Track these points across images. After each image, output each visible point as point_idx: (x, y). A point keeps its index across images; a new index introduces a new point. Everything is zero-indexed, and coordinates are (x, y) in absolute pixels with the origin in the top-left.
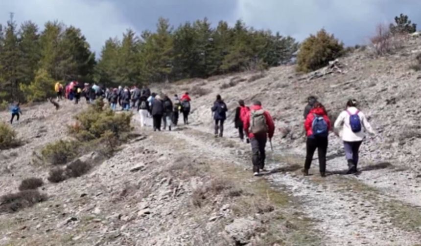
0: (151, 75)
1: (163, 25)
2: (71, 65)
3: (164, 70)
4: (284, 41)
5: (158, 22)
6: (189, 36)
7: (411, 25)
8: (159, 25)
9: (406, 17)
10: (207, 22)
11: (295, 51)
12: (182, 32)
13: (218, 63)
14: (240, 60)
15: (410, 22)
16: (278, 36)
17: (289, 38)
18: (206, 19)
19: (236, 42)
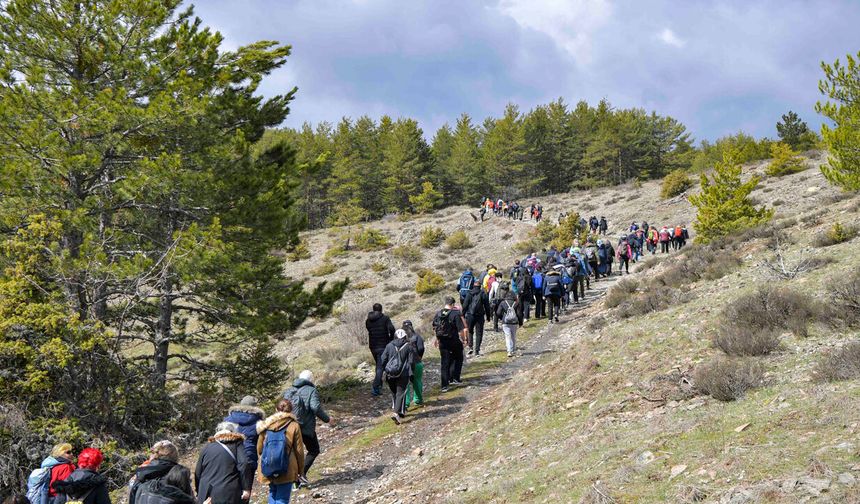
0: (499, 174)
1: (512, 113)
2: (417, 166)
3: (514, 168)
4: (662, 123)
5: (506, 109)
6: (542, 124)
7: (801, 123)
8: (507, 113)
9: (796, 115)
10: (563, 104)
11: (676, 136)
12: (533, 119)
13: (577, 156)
14: (606, 153)
15: (800, 120)
16: (655, 117)
17: (669, 120)
18: (561, 100)
19: (602, 130)
